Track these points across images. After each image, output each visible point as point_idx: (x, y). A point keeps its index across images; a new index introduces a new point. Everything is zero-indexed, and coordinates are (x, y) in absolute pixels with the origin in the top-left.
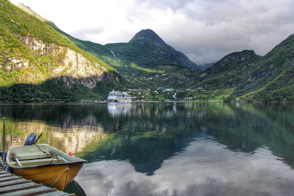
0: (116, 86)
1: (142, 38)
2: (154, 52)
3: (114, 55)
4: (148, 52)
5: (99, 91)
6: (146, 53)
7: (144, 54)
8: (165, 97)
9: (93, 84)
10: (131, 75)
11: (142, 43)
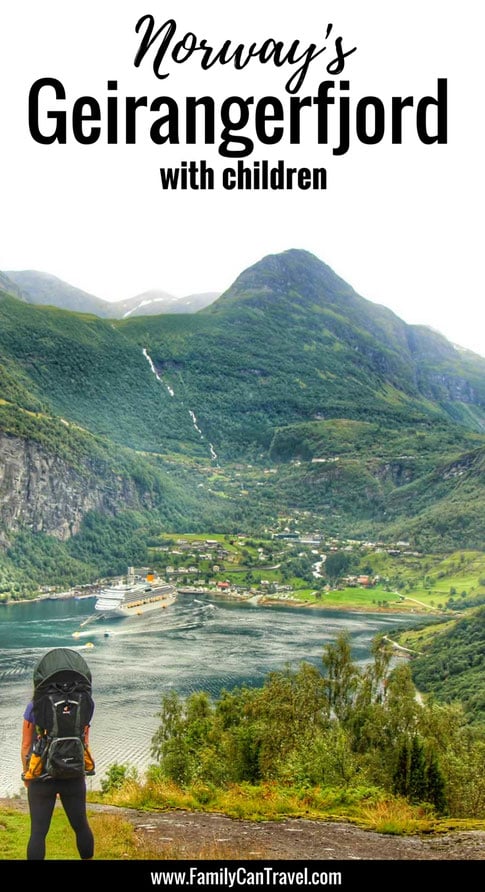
0: (140, 526)
1: (266, 289)
2: (306, 347)
3: (153, 369)
4: (280, 351)
5: (88, 548)
6: (271, 358)
7: (264, 361)
8: (283, 572)
9: (72, 524)
10: (204, 456)
11: (262, 313)
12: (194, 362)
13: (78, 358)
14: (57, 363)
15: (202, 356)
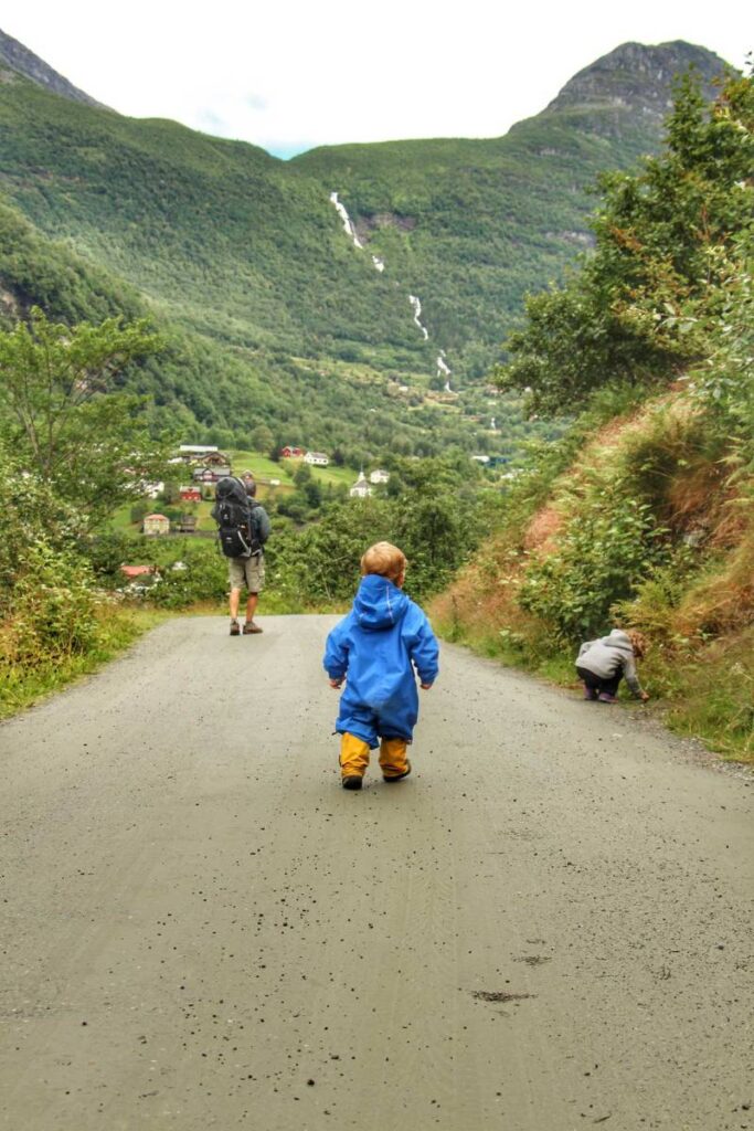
3: (347, 227)
12: (439, 215)
13: (161, 187)
14: (103, 192)
15: (460, 203)
